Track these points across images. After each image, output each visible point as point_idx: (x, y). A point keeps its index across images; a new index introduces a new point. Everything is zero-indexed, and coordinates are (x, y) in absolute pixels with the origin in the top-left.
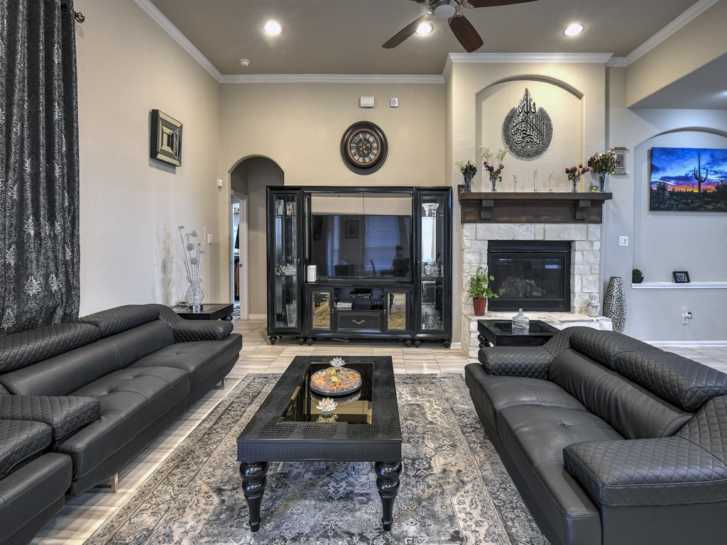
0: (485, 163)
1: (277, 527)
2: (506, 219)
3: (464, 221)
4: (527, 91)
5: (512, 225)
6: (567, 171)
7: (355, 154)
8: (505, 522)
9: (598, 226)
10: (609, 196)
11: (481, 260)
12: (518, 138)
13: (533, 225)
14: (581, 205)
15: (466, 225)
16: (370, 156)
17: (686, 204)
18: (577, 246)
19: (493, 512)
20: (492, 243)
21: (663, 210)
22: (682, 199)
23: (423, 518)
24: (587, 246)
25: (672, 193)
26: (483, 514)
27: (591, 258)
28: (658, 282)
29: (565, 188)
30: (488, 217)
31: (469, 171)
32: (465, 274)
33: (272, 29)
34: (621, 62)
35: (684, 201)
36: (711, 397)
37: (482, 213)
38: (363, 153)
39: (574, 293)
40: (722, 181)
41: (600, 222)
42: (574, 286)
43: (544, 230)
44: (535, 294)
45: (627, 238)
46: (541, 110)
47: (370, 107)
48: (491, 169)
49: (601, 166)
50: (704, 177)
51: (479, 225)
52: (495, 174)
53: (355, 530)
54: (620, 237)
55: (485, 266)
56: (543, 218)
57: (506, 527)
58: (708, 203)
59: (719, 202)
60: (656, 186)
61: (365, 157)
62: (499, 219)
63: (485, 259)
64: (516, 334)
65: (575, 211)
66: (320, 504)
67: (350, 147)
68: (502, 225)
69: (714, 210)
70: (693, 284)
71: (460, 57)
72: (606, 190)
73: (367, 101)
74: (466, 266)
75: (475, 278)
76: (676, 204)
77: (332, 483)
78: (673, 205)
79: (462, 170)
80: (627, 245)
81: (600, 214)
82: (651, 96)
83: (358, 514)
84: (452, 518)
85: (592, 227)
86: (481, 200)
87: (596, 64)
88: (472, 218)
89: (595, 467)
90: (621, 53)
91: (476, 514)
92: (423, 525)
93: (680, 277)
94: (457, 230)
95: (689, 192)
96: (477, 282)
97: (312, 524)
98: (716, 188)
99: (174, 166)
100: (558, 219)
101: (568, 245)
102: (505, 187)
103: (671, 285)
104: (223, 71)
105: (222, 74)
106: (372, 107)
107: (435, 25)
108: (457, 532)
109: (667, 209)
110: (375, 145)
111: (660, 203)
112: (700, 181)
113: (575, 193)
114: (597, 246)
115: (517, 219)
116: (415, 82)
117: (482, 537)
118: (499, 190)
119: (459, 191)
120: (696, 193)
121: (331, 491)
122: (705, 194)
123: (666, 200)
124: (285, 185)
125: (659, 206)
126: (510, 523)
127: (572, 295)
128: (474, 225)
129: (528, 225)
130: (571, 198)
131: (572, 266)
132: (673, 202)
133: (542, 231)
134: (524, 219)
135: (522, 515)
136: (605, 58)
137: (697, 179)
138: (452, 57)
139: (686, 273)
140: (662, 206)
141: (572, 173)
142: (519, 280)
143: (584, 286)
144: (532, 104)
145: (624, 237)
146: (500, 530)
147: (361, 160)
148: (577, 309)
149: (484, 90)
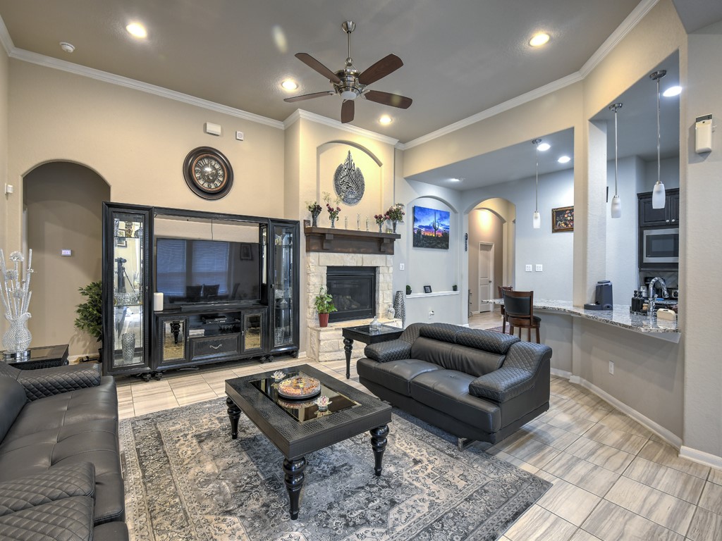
0: (328, 205)
1: (309, 508)
2: (339, 249)
3: (308, 250)
4: (349, 153)
6: (376, 217)
7: (200, 179)
8: (430, 445)
9: (392, 257)
10: (399, 236)
11: (322, 282)
12: (344, 188)
13: (356, 255)
14: (385, 242)
15: (312, 254)
16: (216, 182)
17: (430, 243)
18: (381, 270)
19: (421, 443)
20: (329, 268)
23: (391, 461)
24: (386, 270)
25: (423, 236)
26: (418, 446)
27: (388, 279)
28: (418, 293)
29: (374, 229)
30: (328, 248)
31: (316, 210)
32: (311, 294)
33: (137, 30)
34: (401, 147)
35: (429, 241)
36: (510, 345)
37: (324, 245)
38: (209, 179)
39: (379, 303)
40: (444, 230)
41: (393, 254)
42: (378, 299)
44: (354, 306)
45: (404, 264)
46: (358, 169)
47: (216, 134)
48: (330, 210)
49: (394, 215)
50: (437, 227)
51: (321, 254)
52: (333, 213)
53: (361, 485)
54: (400, 264)
55: (325, 288)
56: (362, 250)
57: (433, 446)
58: (439, 243)
59: (443, 243)
60: (416, 231)
61: (210, 183)
62: (335, 249)
63: (325, 282)
64: (373, 334)
65: (381, 245)
66: (322, 483)
67: (195, 171)
68: (336, 254)
69: (441, 248)
70: (434, 293)
71: (306, 114)
72: (397, 232)
73: (212, 128)
74: (311, 288)
75: (319, 296)
76: (425, 243)
77: (316, 469)
79: (310, 207)
80: (403, 269)
81: (393, 248)
82: (419, 174)
83: (353, 476)
84: (405, 454)
85: (389, 256)
86: (324, 234)
87: (389, 144)
88: (317, 248)
89: (495, 386)
90: (403, 141)
91: (414, 446)
92: (395, 464)
93: (427, 289)
94: (303, 257)
95: (431, 236)
96: (320, 299)
97: (331, 495)
98: (442, 234)
100: (371, 251)
101: (374, 269)
102: (340, 225)
103: (424, 295)
104: (19, 42)
105: (16, 46)
106: (218, 135)
107: (300, 86)
108: (414, 459)
109: (421, 246)
110: (221, 172)
111: (418, 242)
112: (435, 229)
113: (380, 233)
114: (391, 269)
115: (347, 250)
116: (248, 118)
117: (427, 456)
118: (337, 227)
119: (305, 225)
120: (434, 237)
121: (320, 472)
122: (437, 237)
123: (421, 241)
124: (112, 201)
126: (433, 444)
127: (377, 306)
128: (317, 254)
129: (353, 255)
130: (377, 236)
131: (377, 284)
133: (361, 260)
134: (351, 250)
135: (435, 438)
136: (394, 141)
138: (300, 113)
139: (430, 287)
140: (417, 244)
141: (379, 219)
142: (341, 297)
143: (384, 299)
144: (353, 164)
146: (432, 449)
147: (206, 185)
148: (381, 315)
149: (322, 145)
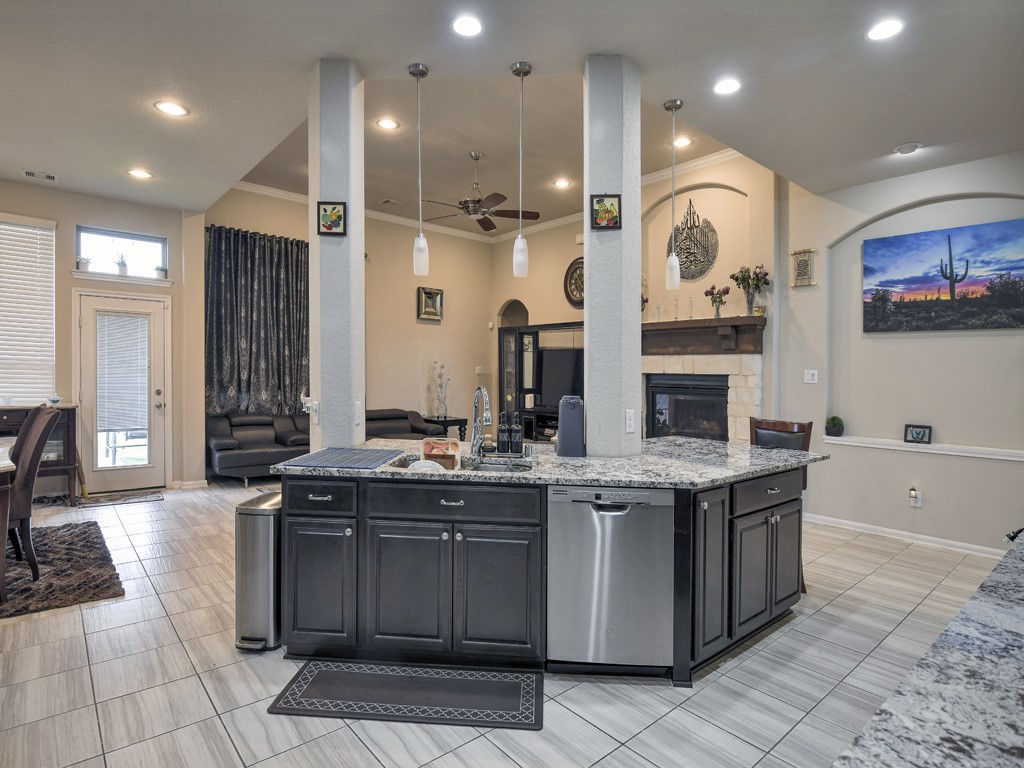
2: (654, 350)
4: (690, 202)
5: (661, 357)
6: (707, 294)
7: (574, 290)
9: (757, 357)
17: (928, 319)
18: (730, 381)
20: (649, 377)
21: (883, 330)
22: (919, 313)
24: (740, 381)
25: (900, 305)
27: (745, 397)
35: (923, 314)
40: (1001, 276)
41: (761, 353)
43: (693, 361)
45: (816, 372)
46: (707, 223)
50: (962, 272)
54: (806, 371)
56: (690, 349)
58: (972, 315)
59: (994, 313)
60: (870, 296)
65: (722, 340)
69: (985, 326)
76: (907, 322)
78: (901, 323)
80: (816, 382)
85: (747, 357)
93: (919, 433)
95: (931, 301)
98: (988, 288)
99: (439, 320)
100: (706, 350)
103: (900, 444)
109: (893, 330)
111: (879, 321)
112: (953, 280)
113: (718, 319)
114: (753, 380)
120: (946, 301)
122: (965, 300)
123: (889, 316)
125: (877, 325)
129: (677, 357)
132: (901, 318)
133: (691, 363)
134: (671, 350)
137: (946, 278)
139: (927, 428)
140: (881, 325)
144: (695, 217)
145: (811, 372)
